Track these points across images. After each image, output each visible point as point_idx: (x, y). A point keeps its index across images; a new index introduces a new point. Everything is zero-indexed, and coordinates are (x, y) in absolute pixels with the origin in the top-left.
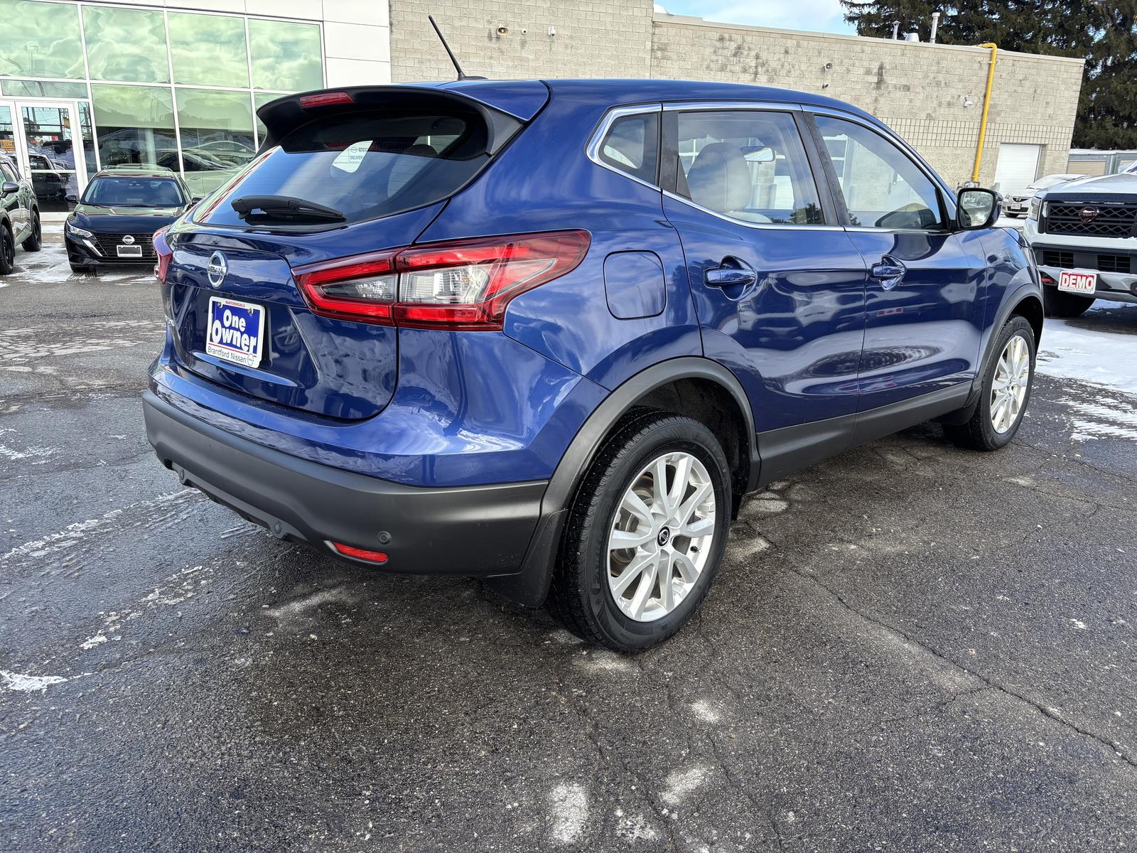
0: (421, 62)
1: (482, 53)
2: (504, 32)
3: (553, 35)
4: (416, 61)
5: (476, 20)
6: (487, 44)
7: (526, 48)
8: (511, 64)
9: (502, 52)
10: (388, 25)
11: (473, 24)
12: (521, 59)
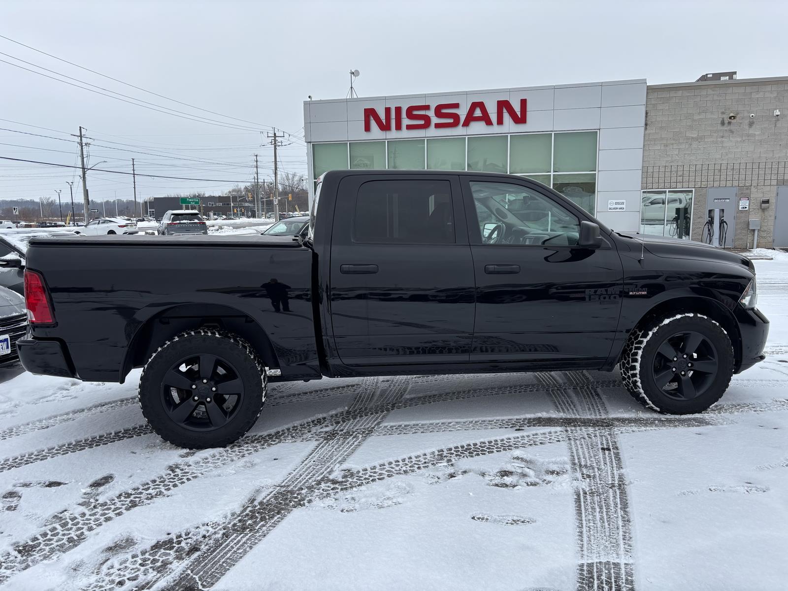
0: (666, 146)
1: (715, 135)
2: (734, 118)
3: (777, 116)
4: (663, 145)
5: (712, 113)
6: (720, 127)
7: (754, 126)
8: (739, 139)
9: (732, 132)
10: (643, 124)
11: (709, 116)
12: (748, 135)
